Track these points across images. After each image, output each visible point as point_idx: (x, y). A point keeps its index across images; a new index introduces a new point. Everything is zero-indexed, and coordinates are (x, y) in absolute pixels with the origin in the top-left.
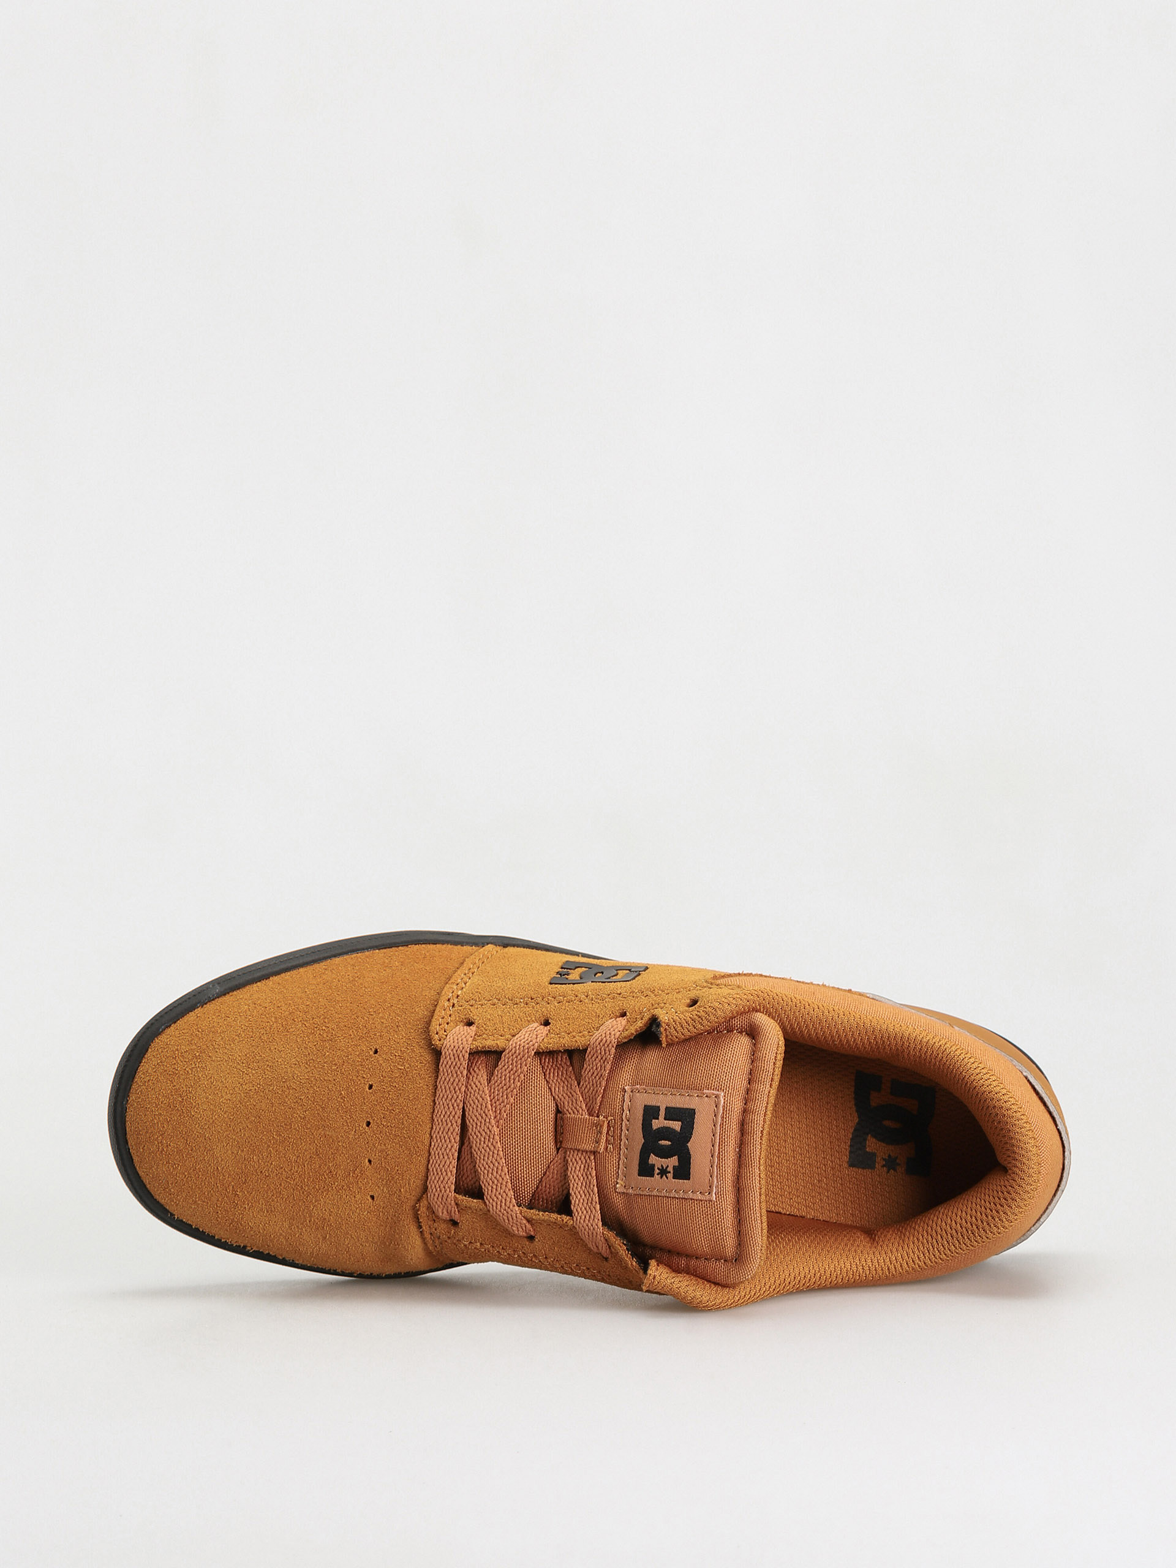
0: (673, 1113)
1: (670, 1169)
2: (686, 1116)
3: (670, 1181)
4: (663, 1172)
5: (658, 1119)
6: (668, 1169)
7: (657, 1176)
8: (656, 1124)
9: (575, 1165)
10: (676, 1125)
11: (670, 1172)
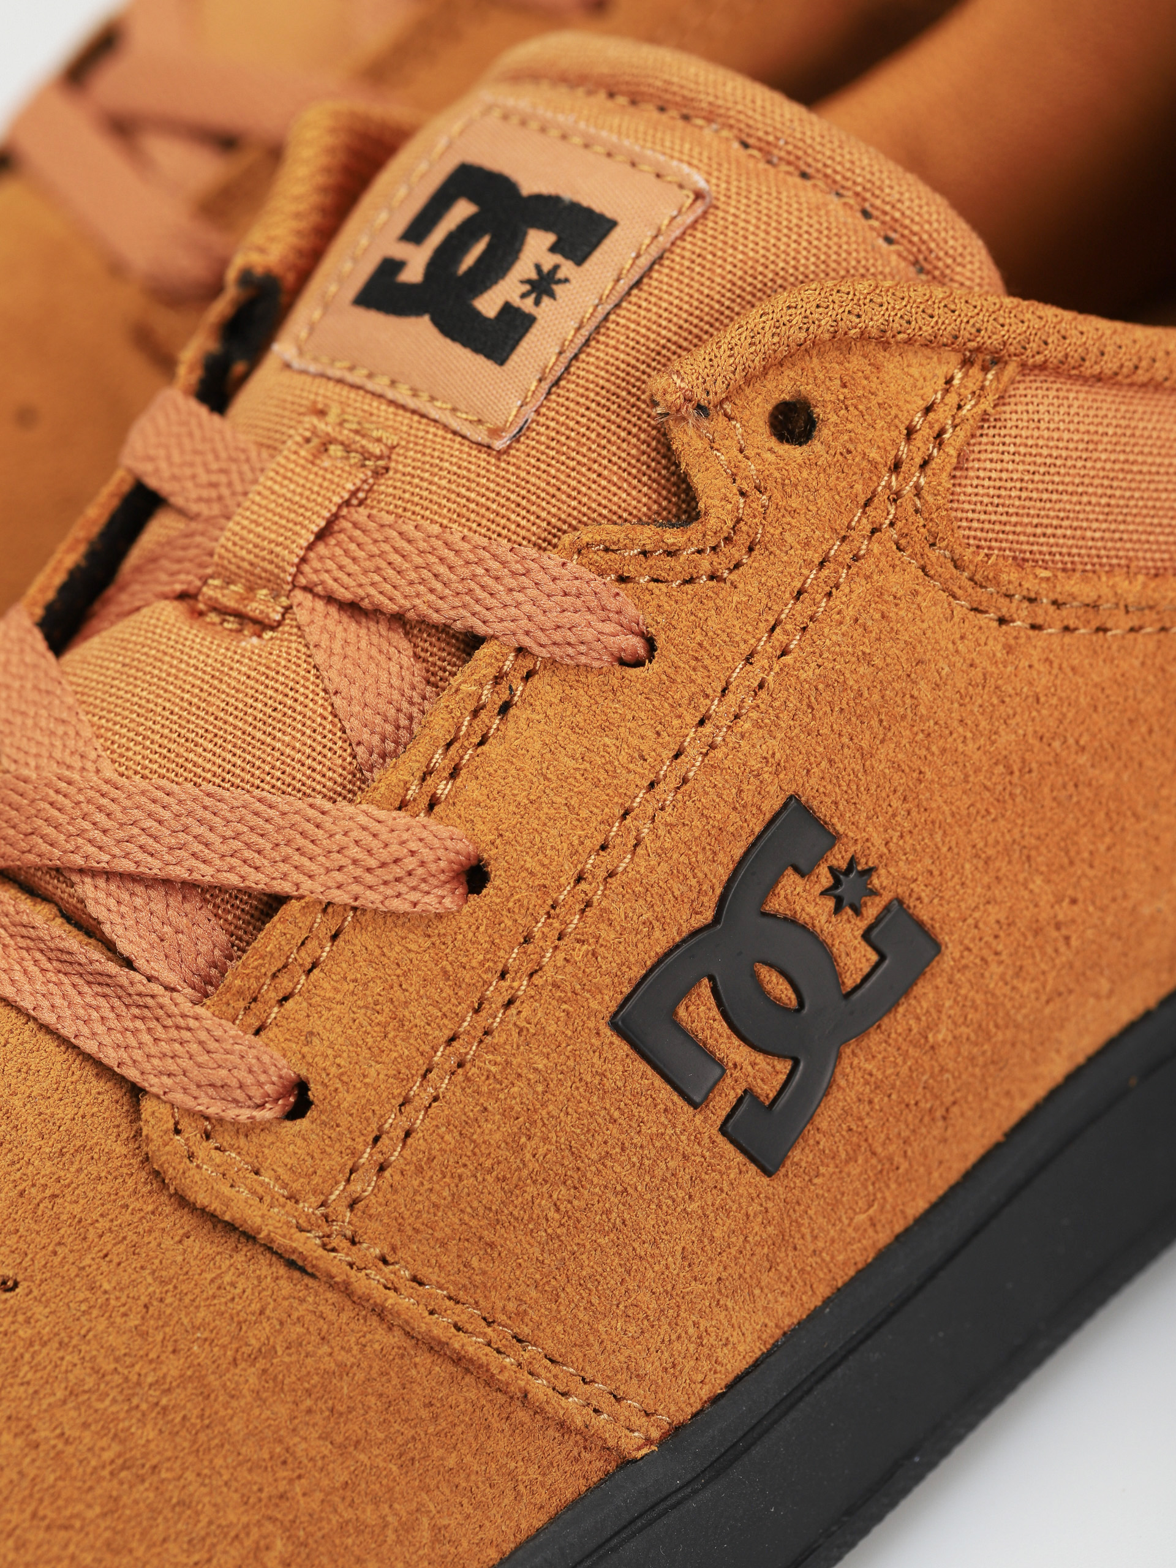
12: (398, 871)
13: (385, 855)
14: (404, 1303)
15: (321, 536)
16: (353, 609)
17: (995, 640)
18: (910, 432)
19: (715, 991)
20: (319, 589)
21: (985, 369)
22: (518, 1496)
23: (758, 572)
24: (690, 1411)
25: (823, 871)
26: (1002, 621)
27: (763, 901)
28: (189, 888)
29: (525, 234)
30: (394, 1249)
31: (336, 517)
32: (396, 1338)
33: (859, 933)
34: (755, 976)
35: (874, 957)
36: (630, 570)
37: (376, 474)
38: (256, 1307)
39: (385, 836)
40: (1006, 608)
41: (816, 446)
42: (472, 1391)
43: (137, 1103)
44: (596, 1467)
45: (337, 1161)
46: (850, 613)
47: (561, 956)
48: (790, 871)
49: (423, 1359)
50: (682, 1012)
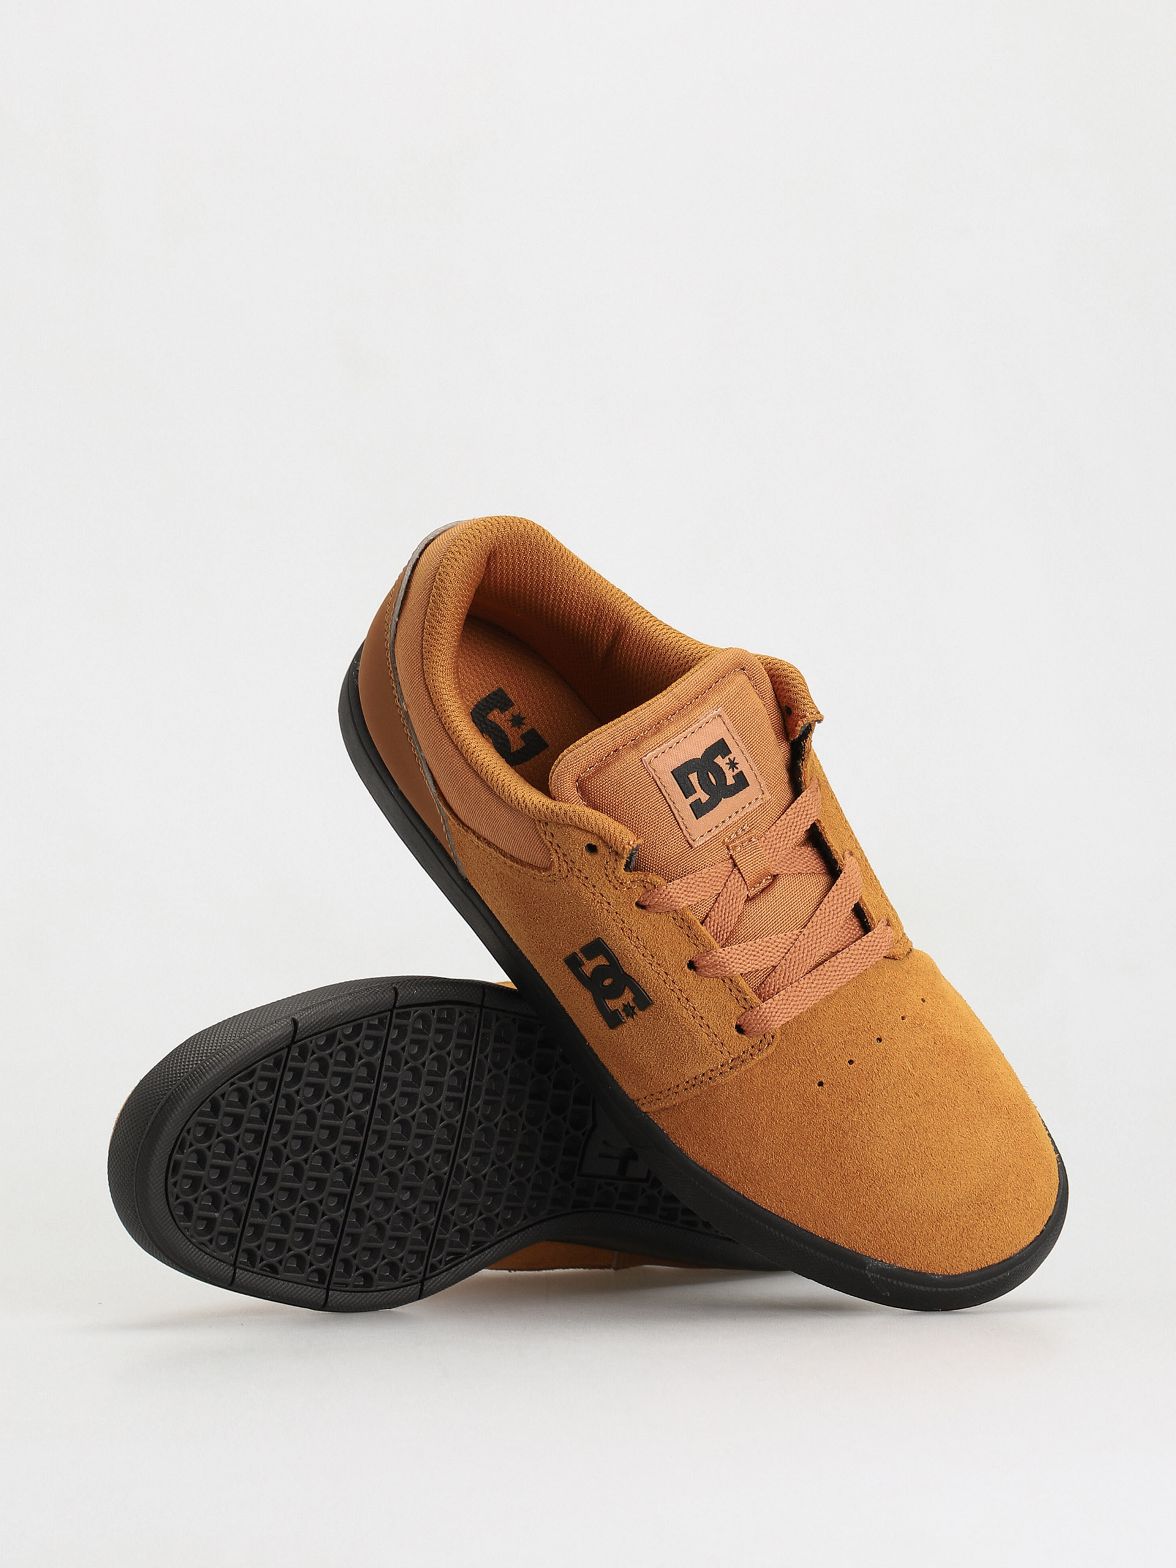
0: (688, 790)
1: (727, 760)
2: (680, 775)
3: (735, 754)
4: (733, 765)
5: (699, 799)
6: (728, 761)
7: (739, 768)
8: (705, 797)
9: (778, 850)
10: (693, 777)
11: (729, 759)
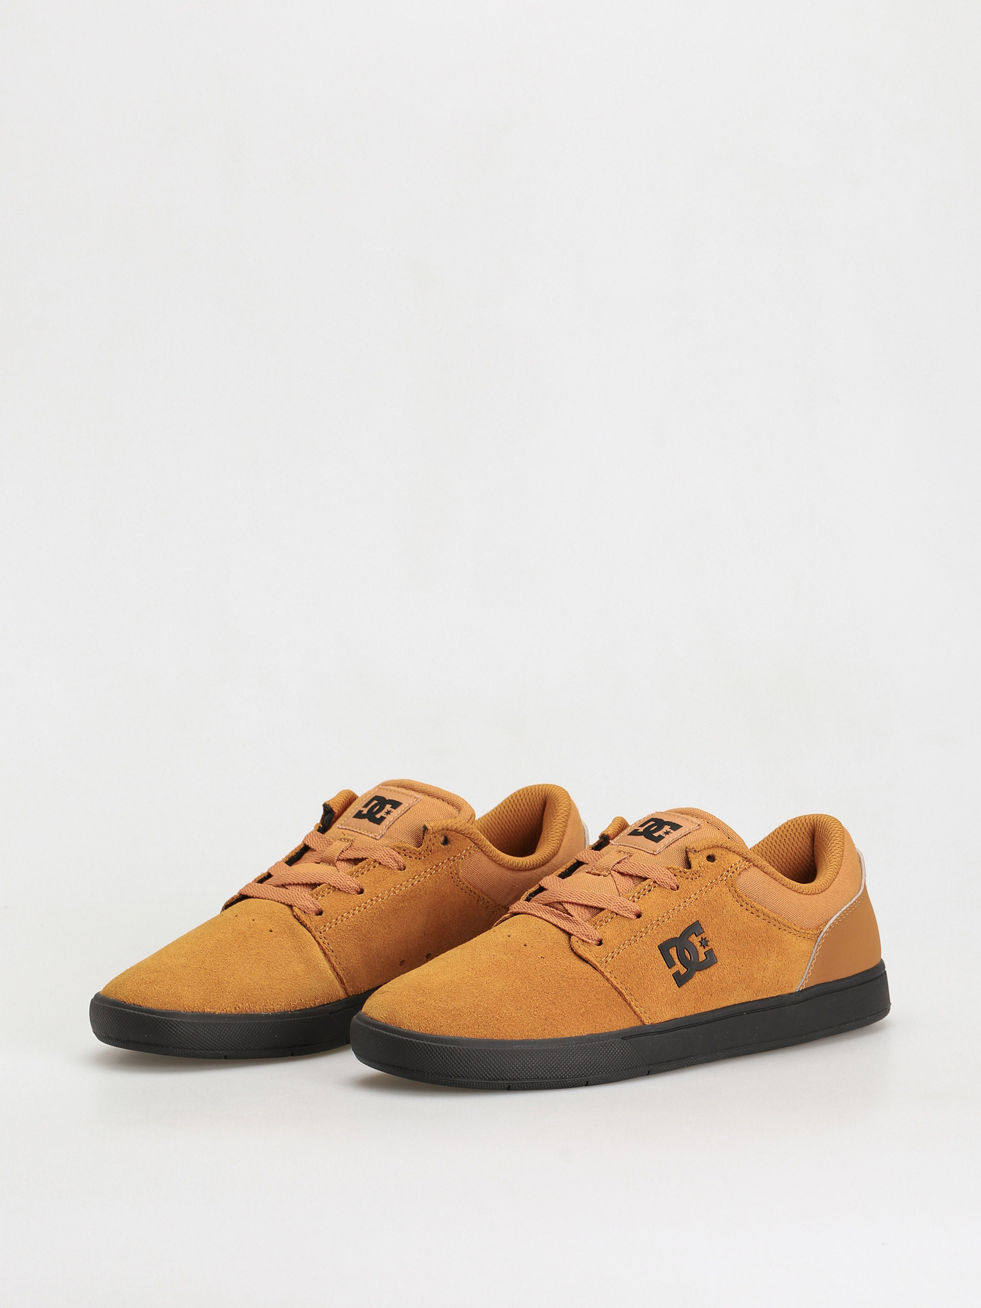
12: (626, 909)
13: (625, 905)
14: (612, 980)
15: (618, 863)
16: (622, 874)
17: (739, 908)
18: (731, 867)
19: (677, 950)
20: (616, 870)
21: (747, 862)
22: (625, 1021)
23: (700, 880)
24: (657, 1022)
25: (700, 937)
26: (741, 906)
27: (688, 937)
28: (586, 906)
29: (664, 826)
30: (612, 971)
31: (621, 861)
32: (610, 985)
33: (704, 952)
34: (684, 951)
35: (705, 958)
36: (677, 874)
37: (630, 856)
38: (587, 972)
39: (625, 902)
40: (743, 904)
41: (714, 863)
42: (620, 999)
43: (570, 938)
44: (639, 1024)
45: (605, 953)
46: (715, 892)
47: (652, 932)
48: (694, 934)
49: (614, 990)
50: (670, 950)
